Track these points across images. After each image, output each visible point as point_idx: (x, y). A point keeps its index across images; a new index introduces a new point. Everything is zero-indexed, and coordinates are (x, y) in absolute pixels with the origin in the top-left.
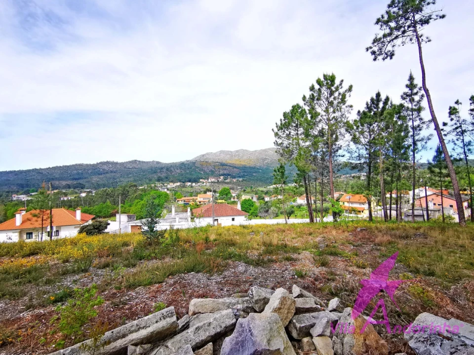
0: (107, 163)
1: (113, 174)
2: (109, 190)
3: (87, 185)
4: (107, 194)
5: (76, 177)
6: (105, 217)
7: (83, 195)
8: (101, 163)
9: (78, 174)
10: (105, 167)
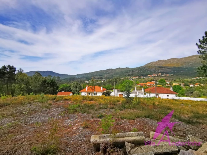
0: (110, 69)
1: (111, 74)
3: (104, 78)
4: (110, 81)
5: (100, 75)
6: (109, 90)
7: (103, 81)
8: (107, 70)
9: (101, 74)
10: (109, 71)
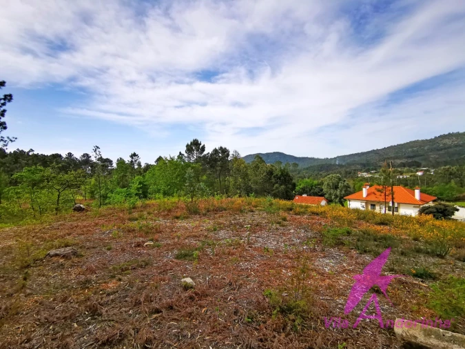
0: (450, 136)
1: (458, 149)
2: (454, 168)
3: (423, 163)
4: (451, 174)
5: (412, 155)
6: (447, 201)
7: (419, 174)
8: (440, 137)
9: (413, 151)
10: (447, 141)
